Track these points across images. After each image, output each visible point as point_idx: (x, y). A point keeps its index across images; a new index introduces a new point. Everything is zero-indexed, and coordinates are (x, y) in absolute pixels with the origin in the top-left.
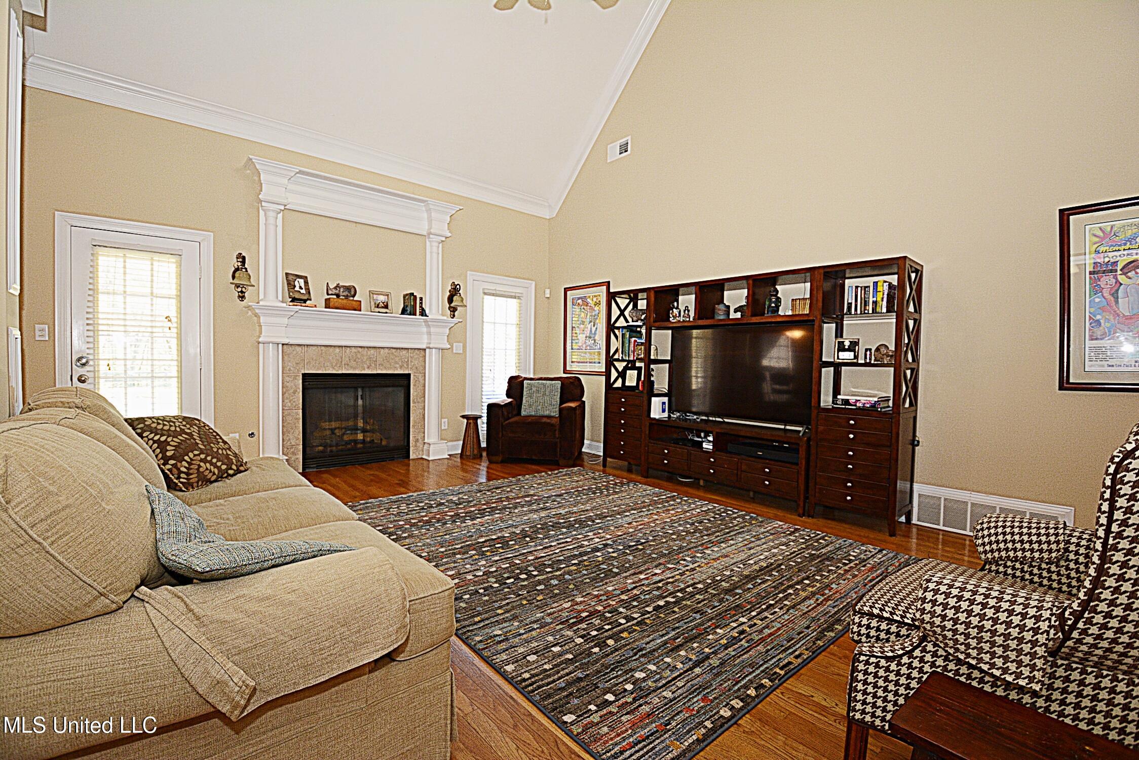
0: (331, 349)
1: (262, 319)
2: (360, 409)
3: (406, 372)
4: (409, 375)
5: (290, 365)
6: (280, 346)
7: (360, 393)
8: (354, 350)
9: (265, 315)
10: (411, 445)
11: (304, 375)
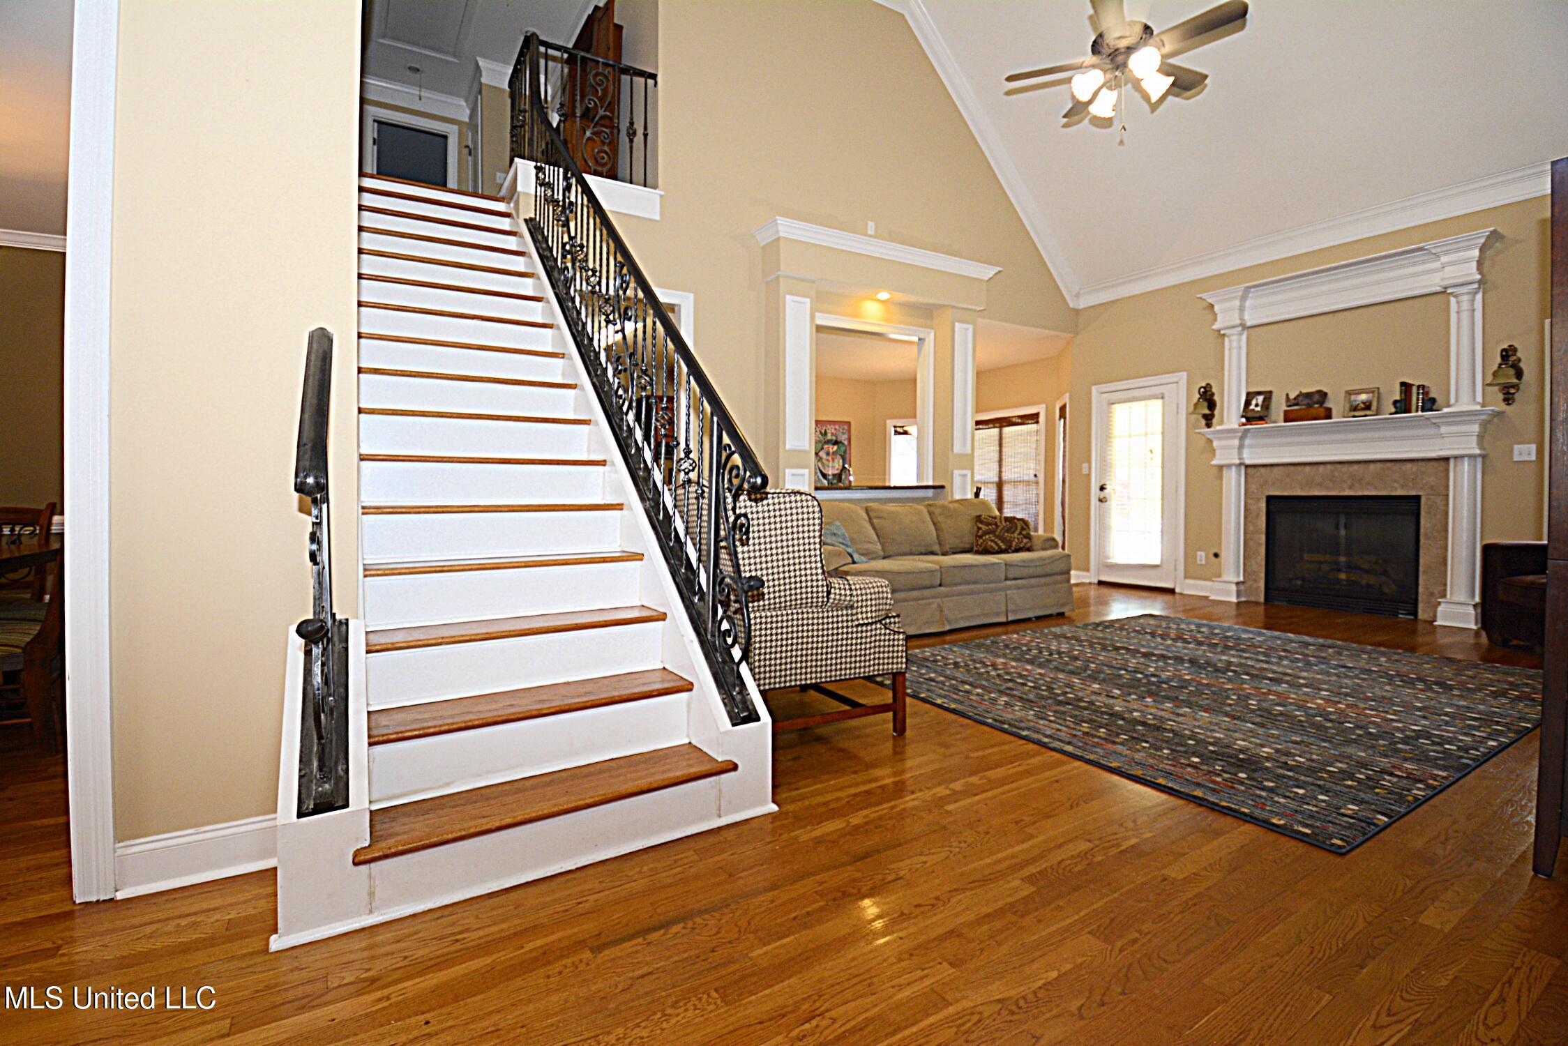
0: (1300, 468)
1: (1215, 444)
2: (1343, 541)
3: (1413, 493)
4: (1418, 498)
5: (1253, 487)
6: (1243, 468)
7: (1342, 521)
8: (1329, 467)
9: (1219, 439)
10: (1420, 599)
11: (1270, 499)
